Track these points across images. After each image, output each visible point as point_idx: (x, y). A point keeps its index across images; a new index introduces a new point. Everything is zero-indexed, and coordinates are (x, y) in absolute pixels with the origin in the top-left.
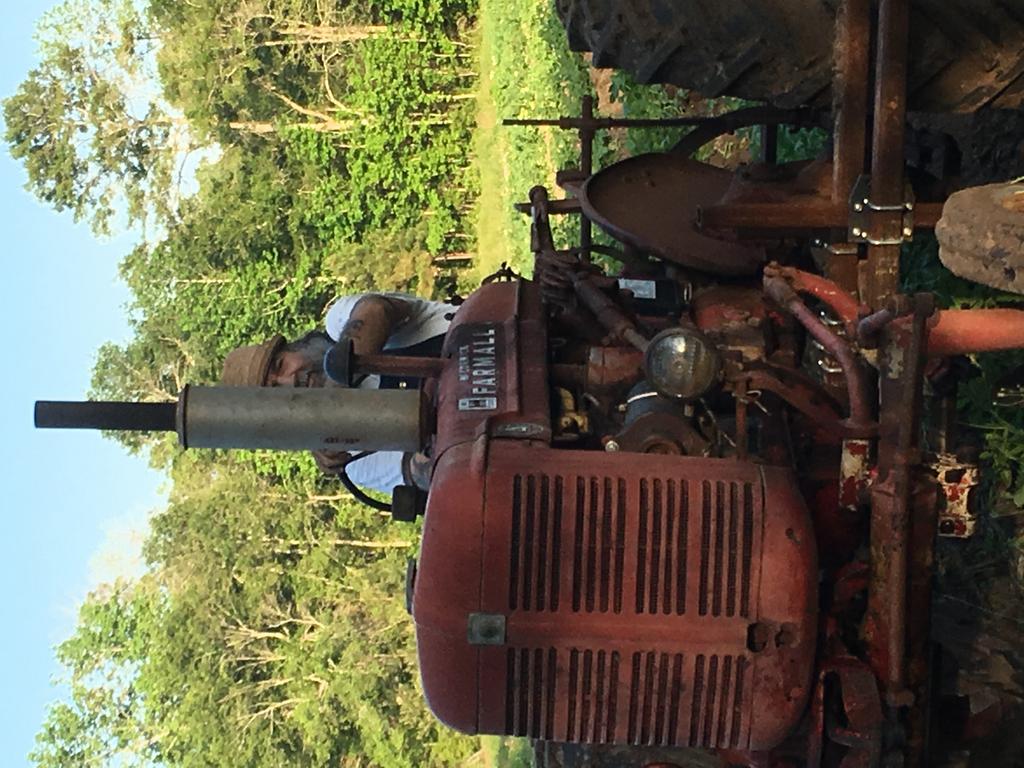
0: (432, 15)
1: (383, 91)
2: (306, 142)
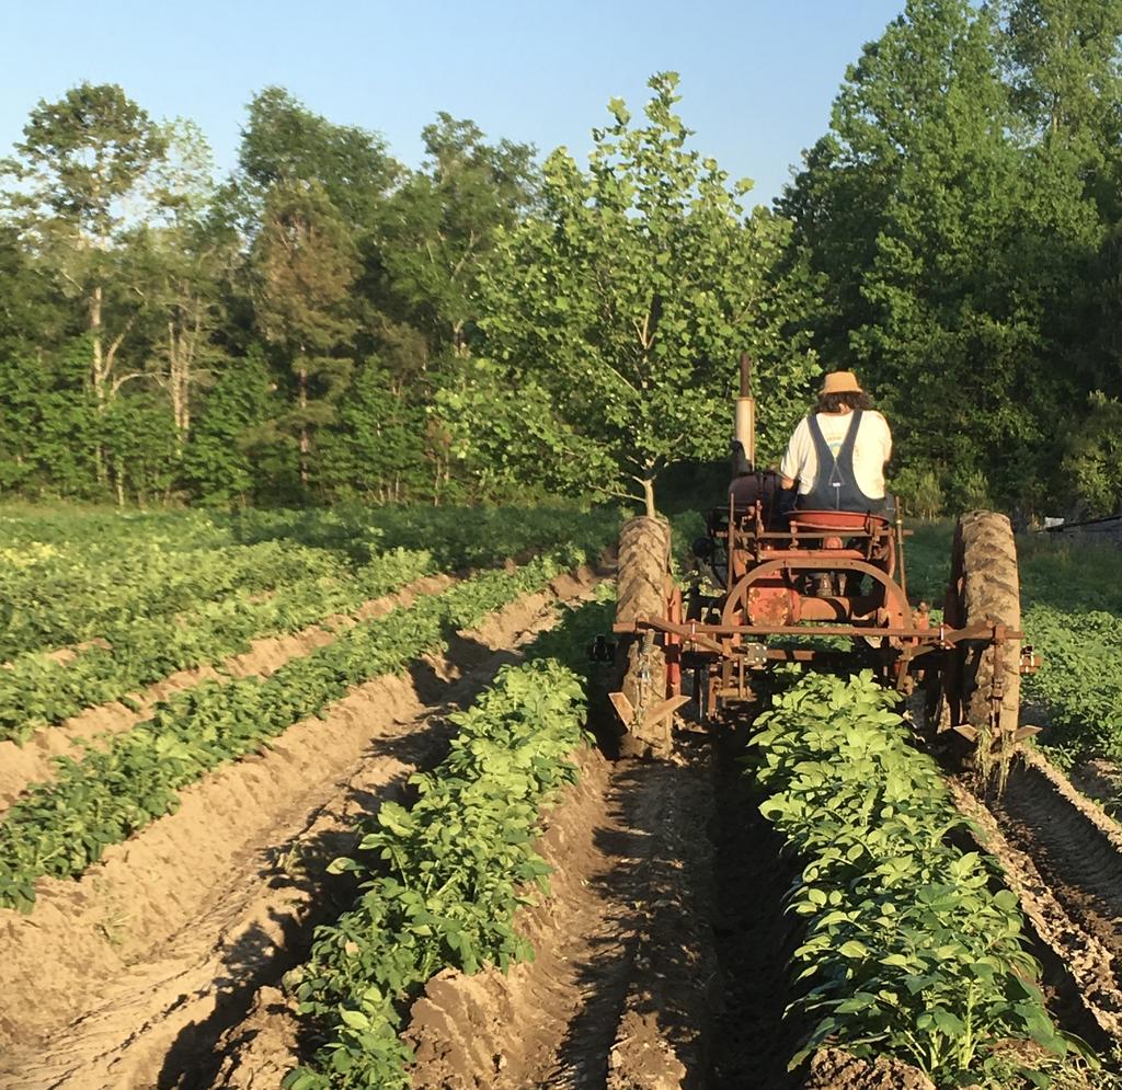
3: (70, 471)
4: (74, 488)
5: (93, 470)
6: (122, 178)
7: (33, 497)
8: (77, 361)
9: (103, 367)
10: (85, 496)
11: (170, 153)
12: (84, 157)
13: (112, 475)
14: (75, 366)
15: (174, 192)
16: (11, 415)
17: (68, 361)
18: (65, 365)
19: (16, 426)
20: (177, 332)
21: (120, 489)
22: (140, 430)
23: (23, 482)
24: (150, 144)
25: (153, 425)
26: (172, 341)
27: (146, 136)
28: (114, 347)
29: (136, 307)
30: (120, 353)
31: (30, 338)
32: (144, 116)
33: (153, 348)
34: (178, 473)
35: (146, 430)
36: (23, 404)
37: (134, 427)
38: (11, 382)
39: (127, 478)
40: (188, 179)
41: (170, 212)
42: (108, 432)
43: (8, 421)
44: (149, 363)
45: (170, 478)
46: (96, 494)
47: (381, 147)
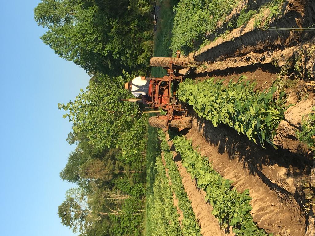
0: (138, 196)
1: (128, 209)
2: (113, 217)
3: (137, 221)
4: (141, 220)
5: (137, 216)
6: (77, 207)
7: (142, 229)
8: (114, 218)
9: (116, 213)
10: (143, 218)
11: (72, 197)
12: (73, 215)
13: (138, 212)
14: (116, 219)
15: (80, 196)
16: (125, 233)
17: (114, 220)
18: (115, 221)
19: (128, 232)
20: (109, 197)
21: (141, 211)
22: (129, 206)
23: (139, 231)
24: (70, 201)
25: (128, 203)
26: (111, 198)
27: (69, 202)
28: (112, 210)
29: (104, 205)
30: (113, 209)
31: (109, 228)
32: (65, 202)
33: (112, 202)
34: (138, 199)
35: (129, 205)
36: (123, 230)
37: (129, 207)
38: (118, 232)
39: (139, 209)
40: (78, 193)
41: (84, 197)
42: (129, 213)
43: (126, 233)
44: (115, 203)
45: (139, 200)
46: (142, 216)
47: (73, 153)
